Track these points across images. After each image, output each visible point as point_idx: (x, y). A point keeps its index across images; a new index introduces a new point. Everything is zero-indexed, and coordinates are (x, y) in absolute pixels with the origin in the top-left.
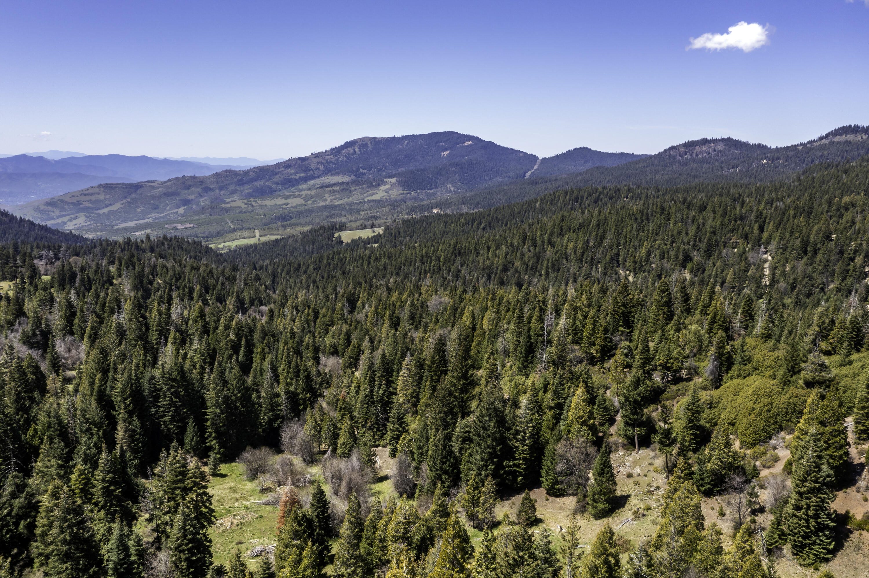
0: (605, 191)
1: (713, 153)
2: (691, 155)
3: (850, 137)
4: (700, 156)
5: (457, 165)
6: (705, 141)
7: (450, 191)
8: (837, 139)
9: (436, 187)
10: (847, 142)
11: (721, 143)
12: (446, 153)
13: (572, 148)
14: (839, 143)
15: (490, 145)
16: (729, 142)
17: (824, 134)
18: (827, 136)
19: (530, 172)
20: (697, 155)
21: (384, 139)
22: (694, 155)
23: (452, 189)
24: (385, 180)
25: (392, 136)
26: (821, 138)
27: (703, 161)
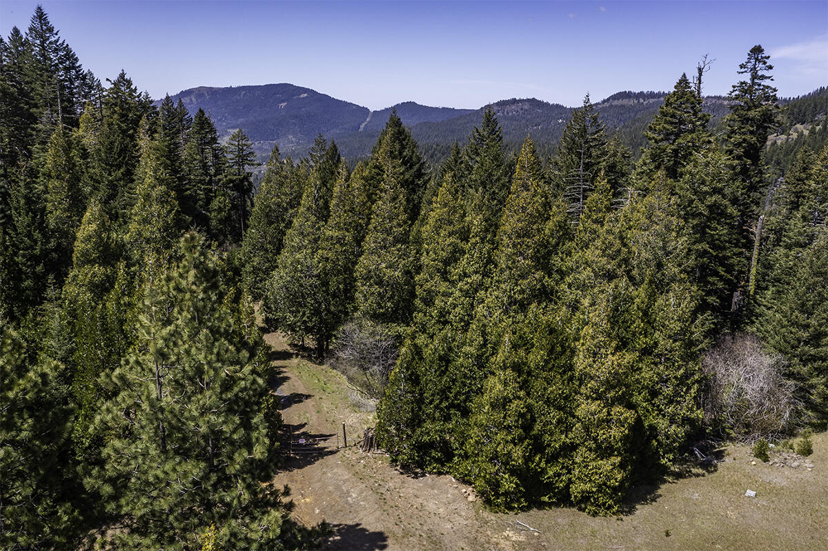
0: (439, 148)
1: (521, 112)
2: (503, 113)
3: (625, 102)
4: (510, 114)
5: (297, 117)
6: (514, 101)
7: (292, 142)
8: (615, 103)
9: (278, 138)
10: (622, 106)
11: (527, 103)
12: (284, 104)
13: (400, 102)
14: (616, 106)
15: (325, 99)
16: (533, 101)
17: (606, 98)
18: (608, 99)
19: (363, 124)
20: (508, 113)
21: (220, 89)
22: (506, 113)
23: (294, 140)
24: (228, 130)
25: (229, 86)
26: (604, 101)
27: (513, 118)
